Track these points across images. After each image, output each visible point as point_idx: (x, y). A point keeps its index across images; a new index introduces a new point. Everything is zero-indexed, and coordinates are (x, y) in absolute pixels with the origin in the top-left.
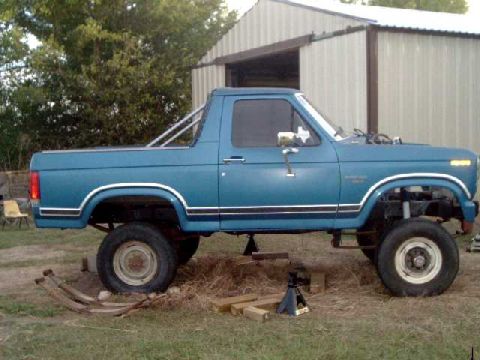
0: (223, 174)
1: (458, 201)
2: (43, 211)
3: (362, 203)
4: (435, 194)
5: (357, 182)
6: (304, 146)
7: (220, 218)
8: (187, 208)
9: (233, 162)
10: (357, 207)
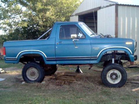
0: (57, 47)
2: (7, 58)
6: (81, 38)
7: (56, 60)
8: (46, 57)
9: (60, 44)
10: (97, 57)
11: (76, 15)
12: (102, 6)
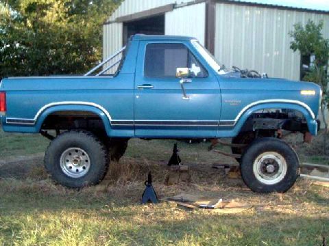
0: (137, 97)
1: (305, 120)
2: (8, 120)
3: (236, 120)
4: (290, 114)
5: (234, 104)
6: (196, 77)
7: (134, 128)
8: (111, 120)
9: (144, 88)
10: (233, 123)
11: (118, 21)
12: (179, 3)
